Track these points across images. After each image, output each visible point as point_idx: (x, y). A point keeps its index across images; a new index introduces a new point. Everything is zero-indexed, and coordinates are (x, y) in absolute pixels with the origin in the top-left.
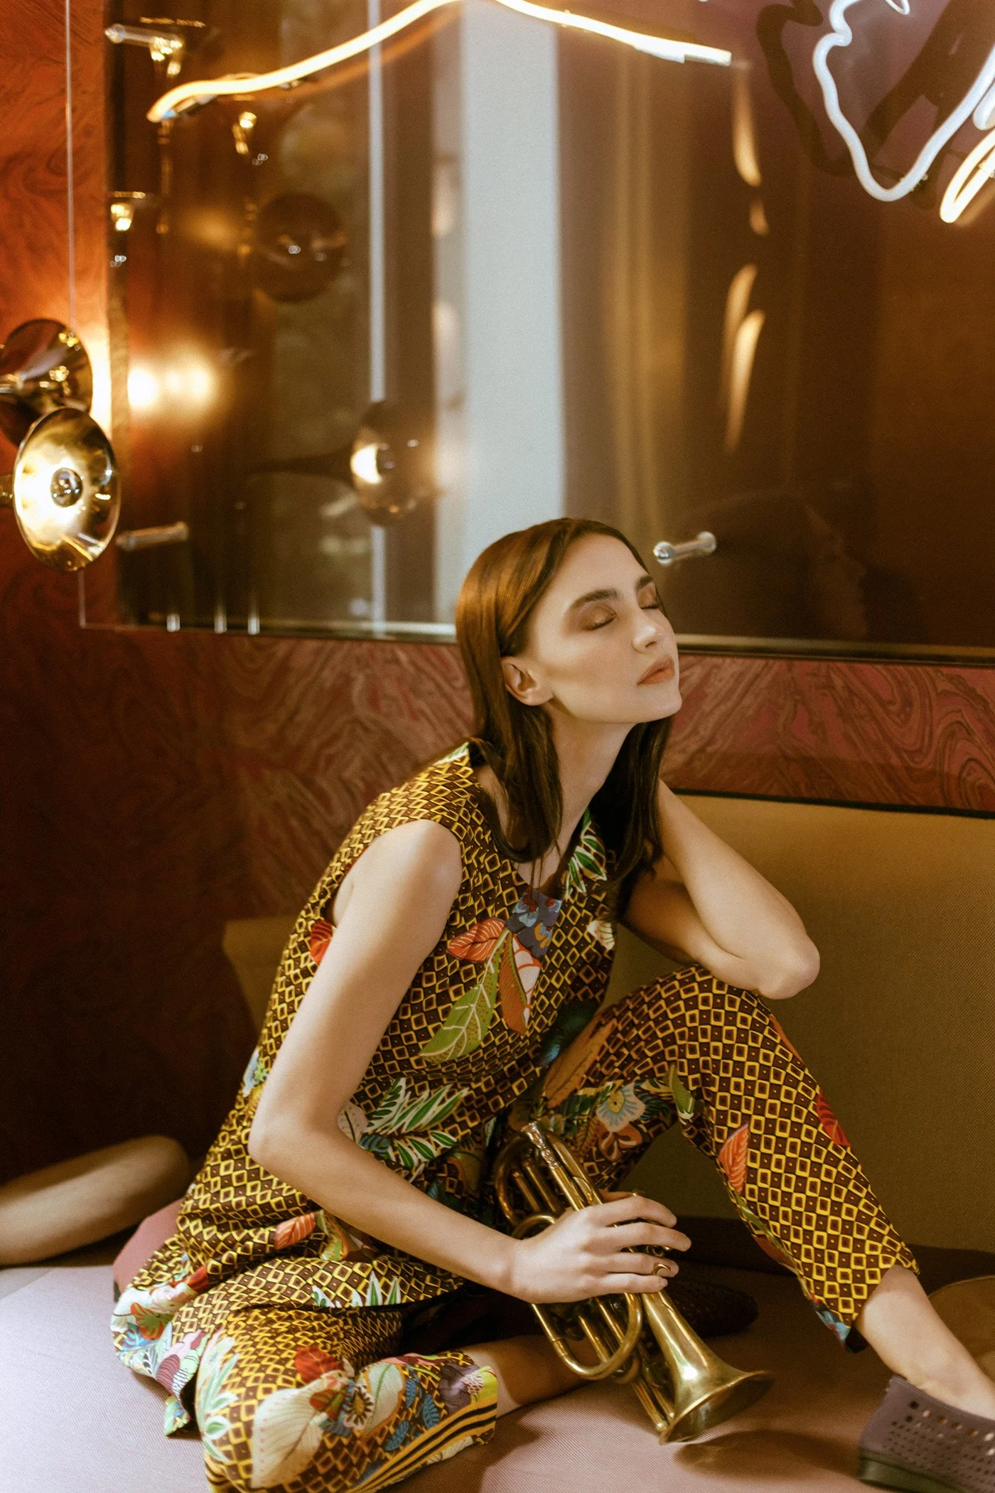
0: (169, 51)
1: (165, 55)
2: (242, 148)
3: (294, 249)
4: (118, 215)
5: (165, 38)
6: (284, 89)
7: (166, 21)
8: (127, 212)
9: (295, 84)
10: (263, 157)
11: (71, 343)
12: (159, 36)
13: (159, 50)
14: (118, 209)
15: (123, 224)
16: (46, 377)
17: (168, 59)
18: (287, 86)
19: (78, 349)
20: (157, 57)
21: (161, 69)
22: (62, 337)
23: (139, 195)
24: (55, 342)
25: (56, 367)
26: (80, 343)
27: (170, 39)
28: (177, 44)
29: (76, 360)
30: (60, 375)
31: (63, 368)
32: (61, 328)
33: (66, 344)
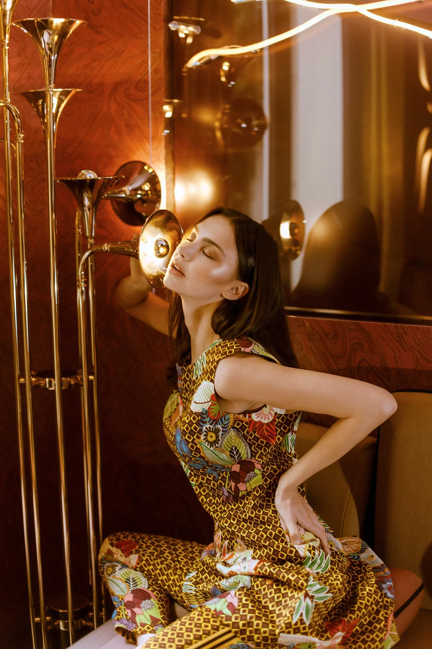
0: (187, 32)
1: (185, 34)
2: (223, 79)
3: (244, 125)
4: (166, 110)
5: (185, 26)
6: (254, 53)
7: (186, 18)
8: (170, 109)
9: (258, 51)
10: (232, 83)
11: (150, 171)
12: (183, 25)
13: (182, 32)
14: (166, 108)
15: (169, 115)
16: (140, 188)
17: (187, 35)
18: (254, 52)
19: (153, 174)
20: (182, 35)
21: (183, 41)
22: (146, 168)
23: (176, 101)
24: (142, 171)
25: (145, 183)
26: (153, 171)
27: (188, 26)
28: (191, 29)
29: (153, 180)
30: (147, 187)
31: (148, 184)
32: (145, 164)
33: (148, 171)
